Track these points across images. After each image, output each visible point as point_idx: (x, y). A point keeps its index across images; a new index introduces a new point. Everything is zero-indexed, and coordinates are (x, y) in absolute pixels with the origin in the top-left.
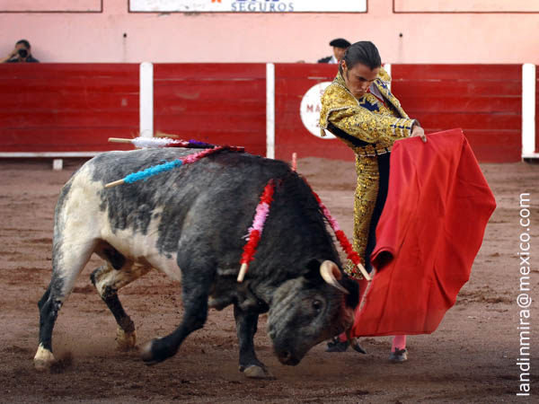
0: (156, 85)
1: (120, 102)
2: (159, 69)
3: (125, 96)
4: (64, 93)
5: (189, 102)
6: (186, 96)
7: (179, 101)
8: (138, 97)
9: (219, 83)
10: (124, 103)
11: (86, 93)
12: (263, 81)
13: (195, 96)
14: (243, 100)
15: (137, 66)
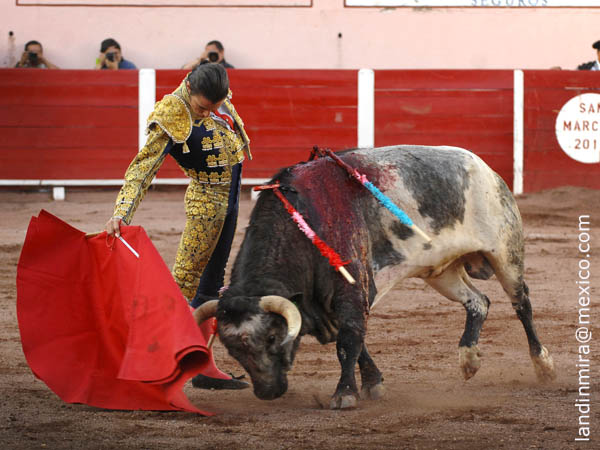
0: (378, 96)
1: (334, 117)
2: (381, 77)
3: (339, 110)
4: (266, 106)
5: (418, 118)
6: (415, 111)
7: (406, 116)
8: (355, 111)
9: (457, 94)
10: (339, 118)
11: (291, 106)
12: (510, 92)
13: (426, 110)
14: (484, 116)
15: (354, 74)
